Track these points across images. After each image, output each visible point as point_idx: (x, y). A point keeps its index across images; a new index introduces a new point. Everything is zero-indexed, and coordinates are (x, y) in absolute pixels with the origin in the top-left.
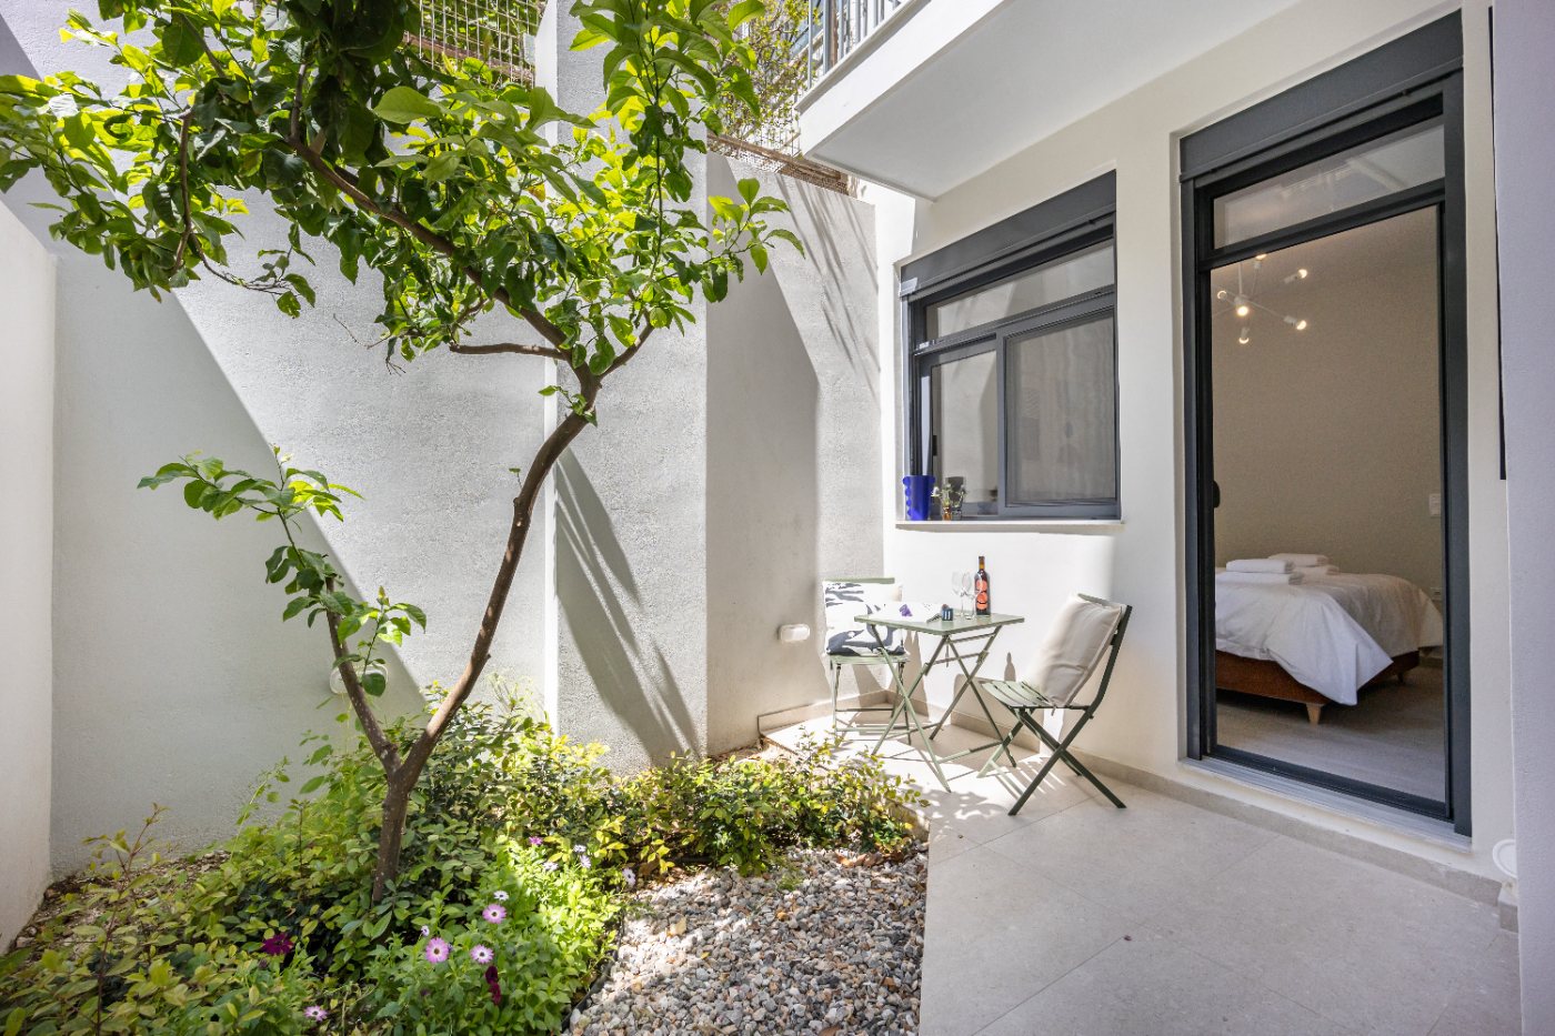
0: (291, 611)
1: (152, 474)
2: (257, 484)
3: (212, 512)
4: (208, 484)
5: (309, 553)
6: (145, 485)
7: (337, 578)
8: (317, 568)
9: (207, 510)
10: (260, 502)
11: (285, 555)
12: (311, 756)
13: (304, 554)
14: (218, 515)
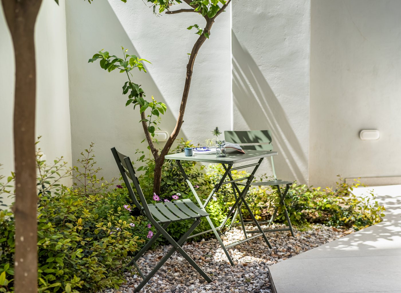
0: (128, 103)
1: (91, 58)
2: (118, 60)
3: (107, 69)
4: (106, 60)
5: (135, 84)
6: (90, 62)
7: (144, 94)
8: (137, 89)
9: (106, 69)
10: (120, 66)
11: (128, 85)
12: (139, 159)
13: (133, 84)
14: (109, 71)
